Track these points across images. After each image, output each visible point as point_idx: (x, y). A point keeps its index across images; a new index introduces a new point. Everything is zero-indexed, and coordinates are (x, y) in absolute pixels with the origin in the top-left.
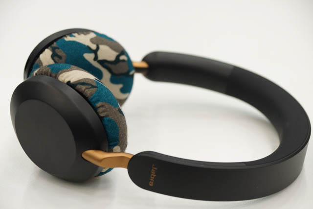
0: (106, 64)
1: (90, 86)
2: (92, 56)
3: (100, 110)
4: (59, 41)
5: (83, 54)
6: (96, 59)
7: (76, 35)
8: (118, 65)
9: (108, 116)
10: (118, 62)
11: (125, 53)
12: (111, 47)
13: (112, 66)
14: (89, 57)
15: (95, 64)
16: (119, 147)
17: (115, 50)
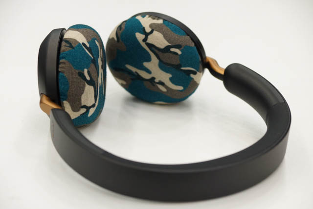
0: (154, 49)
1: (69, 45)
2: (143, 36)
3: (60, 66)
5: (135, 33)
6: (145, 40)
7: (147, 16)
8: (166, 54)
9: (64, 72)
10: (168, 52)
11: (182, 48)
12: (165, 37)
13: (160, 53)
14: (140, 37)
15: (143, 45)
16: (67, 102)
17: (168, 41)
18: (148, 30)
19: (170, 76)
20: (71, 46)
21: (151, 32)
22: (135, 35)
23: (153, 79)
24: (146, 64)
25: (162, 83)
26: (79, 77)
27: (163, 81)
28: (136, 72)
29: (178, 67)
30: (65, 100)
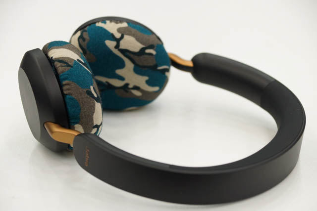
0: (128, 54)
1: (65, 65)
2: (114, 43)
3: (65, 88)
4: (92, 25)
5: (104, 41)
6: (117, 47)
7: (108, 22)
8: (142, 57)
9: (71, 94)
10: (143, 54)
11: (156, 48)
12: (138, 39)
13: (135, 57)
14: (111, 44)
15: (116, 52)
16: (80, 125)
17: (141, 43)
18: (118, 35)
19: (147, 78)
20: (68, 65)
21: (122, 37)
22: (105, 43)
23: (127, 85)
24: (119, 72)
25: (136, 88)
26: (88, 96)
27: (137, 85)
28: (107, 82)
29: (154, 68)
30: (77, 123)
